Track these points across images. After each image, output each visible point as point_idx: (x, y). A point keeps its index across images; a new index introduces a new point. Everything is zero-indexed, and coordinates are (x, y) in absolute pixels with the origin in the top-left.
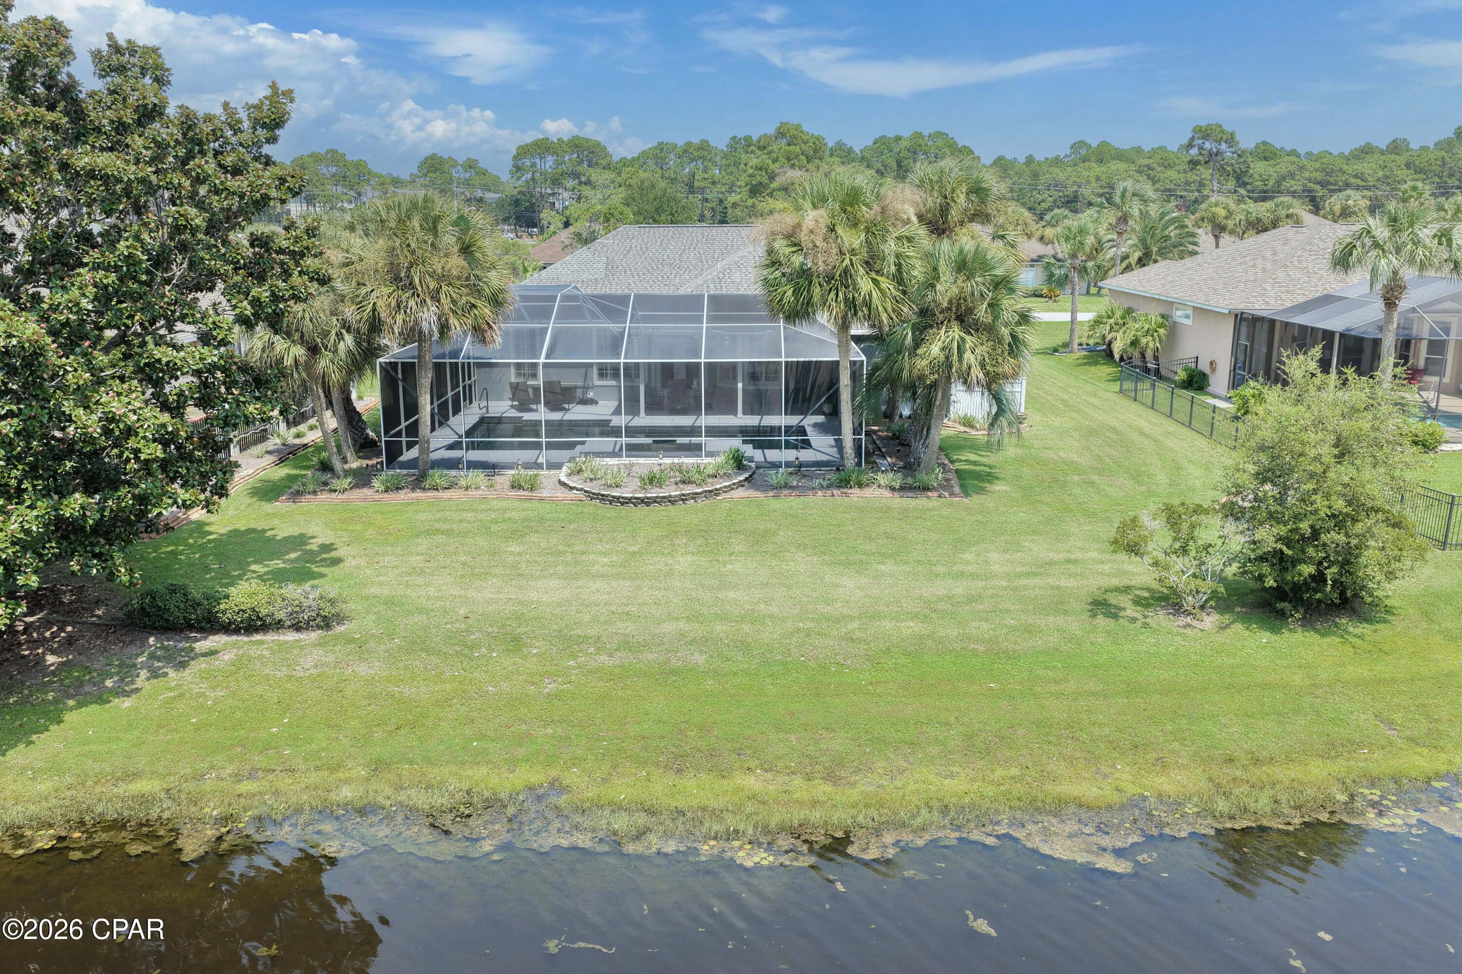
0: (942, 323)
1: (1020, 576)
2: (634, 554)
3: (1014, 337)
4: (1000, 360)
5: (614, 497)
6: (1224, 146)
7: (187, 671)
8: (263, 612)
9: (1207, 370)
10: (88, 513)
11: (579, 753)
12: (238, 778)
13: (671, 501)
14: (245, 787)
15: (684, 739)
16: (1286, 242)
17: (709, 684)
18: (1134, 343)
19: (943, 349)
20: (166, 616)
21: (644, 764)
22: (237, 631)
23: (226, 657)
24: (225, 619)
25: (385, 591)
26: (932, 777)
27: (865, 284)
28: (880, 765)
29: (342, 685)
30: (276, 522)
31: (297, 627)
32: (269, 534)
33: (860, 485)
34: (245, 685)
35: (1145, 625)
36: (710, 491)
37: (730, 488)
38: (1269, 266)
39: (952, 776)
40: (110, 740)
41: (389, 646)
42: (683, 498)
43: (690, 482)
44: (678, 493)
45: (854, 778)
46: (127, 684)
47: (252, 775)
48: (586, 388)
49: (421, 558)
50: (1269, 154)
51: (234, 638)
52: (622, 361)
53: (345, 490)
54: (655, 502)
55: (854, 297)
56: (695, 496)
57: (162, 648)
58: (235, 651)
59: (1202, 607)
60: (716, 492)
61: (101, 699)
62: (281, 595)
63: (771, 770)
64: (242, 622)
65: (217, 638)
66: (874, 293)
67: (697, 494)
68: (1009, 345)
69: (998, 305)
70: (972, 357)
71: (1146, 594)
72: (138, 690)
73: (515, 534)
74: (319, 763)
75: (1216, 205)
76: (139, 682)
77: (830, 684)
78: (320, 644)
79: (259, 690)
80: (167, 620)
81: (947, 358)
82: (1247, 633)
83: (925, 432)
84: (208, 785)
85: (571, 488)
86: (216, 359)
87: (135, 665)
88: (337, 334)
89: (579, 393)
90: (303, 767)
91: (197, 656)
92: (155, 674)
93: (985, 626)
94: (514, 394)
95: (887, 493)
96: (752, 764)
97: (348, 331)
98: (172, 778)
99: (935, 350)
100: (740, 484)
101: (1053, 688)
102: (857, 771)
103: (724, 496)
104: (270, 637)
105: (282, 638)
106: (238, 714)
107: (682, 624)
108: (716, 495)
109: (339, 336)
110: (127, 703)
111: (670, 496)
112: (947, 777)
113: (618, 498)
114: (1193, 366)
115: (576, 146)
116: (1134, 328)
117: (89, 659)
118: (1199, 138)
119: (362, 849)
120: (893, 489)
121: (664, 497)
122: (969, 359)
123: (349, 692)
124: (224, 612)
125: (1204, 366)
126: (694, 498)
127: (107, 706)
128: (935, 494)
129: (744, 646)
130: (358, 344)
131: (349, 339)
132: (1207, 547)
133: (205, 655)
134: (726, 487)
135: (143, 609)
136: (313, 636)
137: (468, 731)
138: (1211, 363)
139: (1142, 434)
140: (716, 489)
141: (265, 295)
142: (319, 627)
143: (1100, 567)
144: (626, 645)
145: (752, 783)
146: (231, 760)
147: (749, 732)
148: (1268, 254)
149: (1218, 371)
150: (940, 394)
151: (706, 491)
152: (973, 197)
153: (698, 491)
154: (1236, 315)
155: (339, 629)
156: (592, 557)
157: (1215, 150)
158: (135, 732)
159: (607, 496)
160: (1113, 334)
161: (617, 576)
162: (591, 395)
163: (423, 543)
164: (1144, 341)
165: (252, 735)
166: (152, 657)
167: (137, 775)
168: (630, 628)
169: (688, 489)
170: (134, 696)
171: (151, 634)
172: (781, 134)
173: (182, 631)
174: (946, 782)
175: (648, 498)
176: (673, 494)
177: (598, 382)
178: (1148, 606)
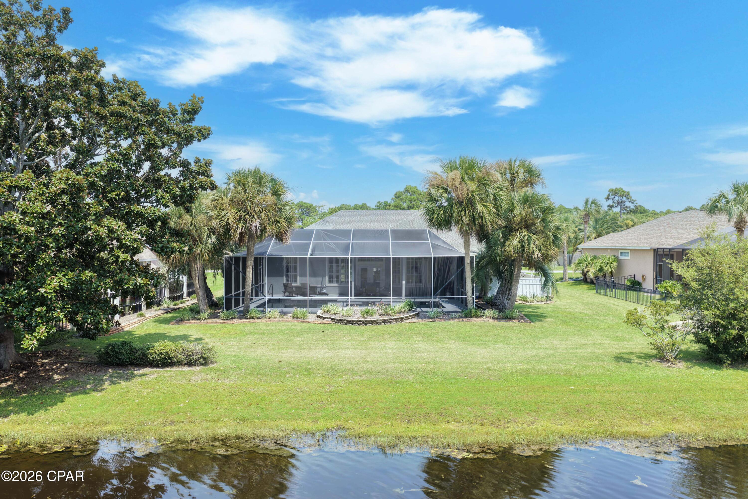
0: (517, 230)
1: (572, 348)
2: (362, 341)
3: (555, 236)
4: (549, 247)
5: (348, 321)
6: (624, 199)
7: (131, 382)
8: (172, 355)
9: (641, 280)
10: (93, 280)
11: (351, 415)
12: (164, 425)
13: (378, 323)
14: (168, 428)
15: (409, 409)
16: (673, 219)
17: (418, 387)
18: (601, 269)
19: (519, 242)
20: (120, 356)
21: (389, 419)
22: (157, 366)
23: (152, 377)
24: (151, 358)
25: (234, 353)
26: (550, 424)
27: (480, 208)
28: (520, 420)
29: (217, 387)
30: (170, 331)
31: (189, 364)
32: (167, 334)
33: (477, 316)
34: (164, 387)
35: (647, 366)
36: (398, 319)
37: (408, 318)
38: (667, 229)
39: (561, 424)
40: (91, 409)
41: (239, 372)
42: (385, 322)
43: (387, 315)
44: (381, 319)
45: (507, 425)
46: (99, 387)
47: (172, 423)
48: (322, 288)
49: (250, 342)
50: (642, 211)
51: (155, 369)
52: (350, 256)
53: (205, 319)
54: (370, 323)
55: (473, 215)
56: (390, 321)
57: (116, 373)
58: (156, 374)
59: (675, 358)
60: (401, 319)
61: (85, 392)
62: (181, 347)
63: (460, 422)
64: (160, 360)
65: (145, 369)
66: (485, 211)
67: (391, 319)
68: (553, 240)
69: (546, 220)
70: (534, 246)
71: (643, 355)
72: (104, 389)
73: (298, 334)
74: (208, 419)
75: (627, 219)
76: (105, 386)
77: (483, 387)
78: (201, 372)
79: (171, 389)
80: (120, 359)
81: (522, 246)
82: (703, 370)
83: (508, 292)
84: (148, 426)
85: (324, 318)
86: (161, 214)
87: (102, 380)
88: (207, 235)
89: (318, 290)
90: (199, 420)
91: (135, 376)
92: (113, 383)
93: (560, 365)
94: (285, 289)
95: (491, 320)
96: (450, 419)
97: (214, 234)
98: (127, 425)
99: (515, 242)
100: (413, 317)
101: (605, 389)
102: (508, 422)
103: (405, 321)
104: (174, 369)
105: (181, 369)
106: (161, 399)
107: (396, 365)
108: (401, 321)
109: (209, 236)
110: (99, 394)
111: (378, 320)
112: (559, 425)
113: (350, 321)
114: (633, 279)
115: (301, 206)
116: (599, 263)
117: (77, 377)
118: (612, 195)
119: (238, 452)
120: (494, 318)
121: (374, 321)
122: (533, 248)
123: (220, 390)
124: (151, 354)
125: (639, 278)
126: (390, 322)
127: (89, 395)
128: (516, 321)
129: (433, 372)
130: (218, 239)
131: (214, 237)
132: (674, 327)
133: (140, 376)
134: (406, 317)
135: (107, 353)
136: (198, 368)
137: (289, 406)
138: (643, 276)
139: (614, 305)
140: (401, 318)
141: (187, 185)
142: (201, 364)
143: (614, 346)
144: (369, 372)
145: (452, 426)
146: (159, 417)
147: (444, 406)
148: (666, 225)
149: (647, 280)
150: (517, 269)
151: (396, 319)
152: (527, 175)
153: (392, 318)
154: (654, 250)
155: (211, 366)
156: (341, 342)
157: (620, 201)
158: (105, 406)
159: (344, 320)
160: (588, 268)
161: (355, 349)
162: (325, 291)
163: (250, 338)
164: (605, 269)
165: (169, 407)
166: (111, 376)
167: (107, 423)
168: (369, 366)
169: (386, 317)
170: (103, 392)
171: (110, 368)
172: (407, 191)
173: (127, 366)
174: (559, 426)
175: (366, 321)
176: (379, 319)
177: (328, 285)
178: (645, 359)
